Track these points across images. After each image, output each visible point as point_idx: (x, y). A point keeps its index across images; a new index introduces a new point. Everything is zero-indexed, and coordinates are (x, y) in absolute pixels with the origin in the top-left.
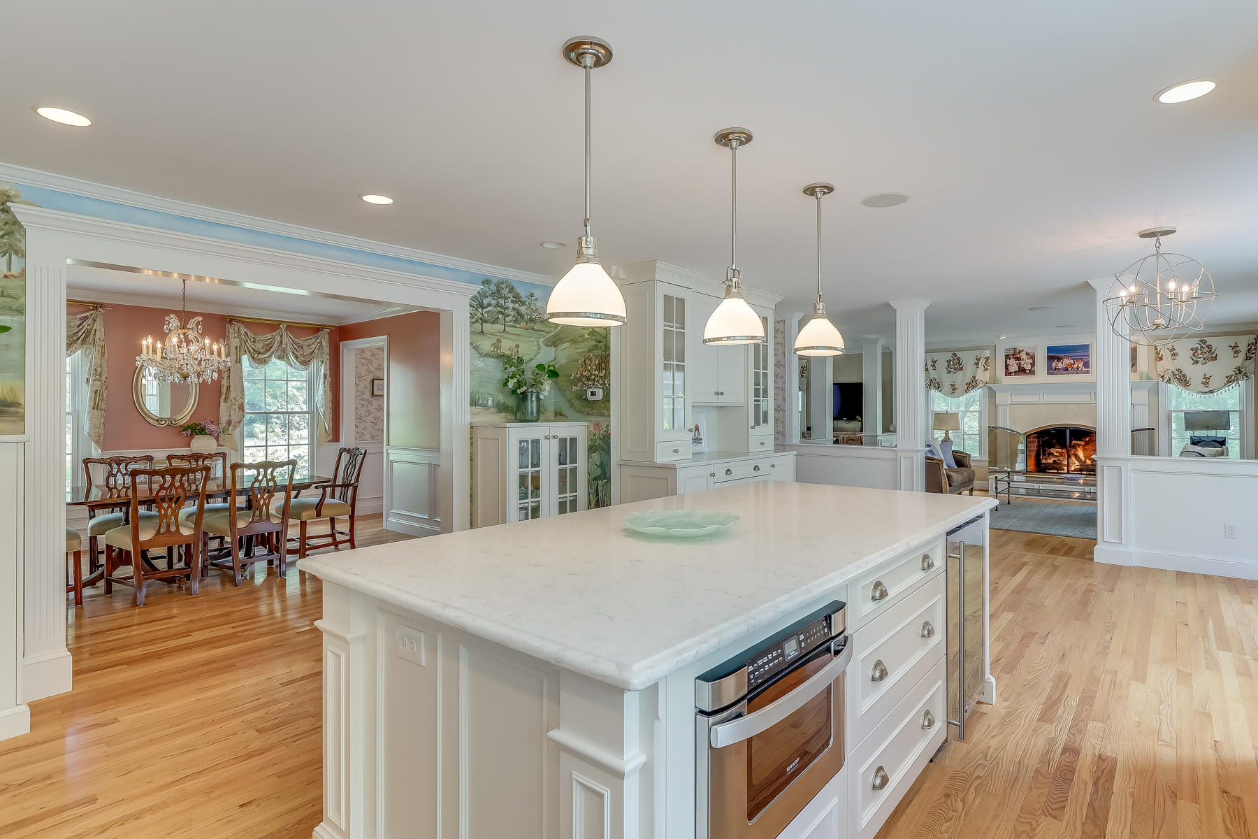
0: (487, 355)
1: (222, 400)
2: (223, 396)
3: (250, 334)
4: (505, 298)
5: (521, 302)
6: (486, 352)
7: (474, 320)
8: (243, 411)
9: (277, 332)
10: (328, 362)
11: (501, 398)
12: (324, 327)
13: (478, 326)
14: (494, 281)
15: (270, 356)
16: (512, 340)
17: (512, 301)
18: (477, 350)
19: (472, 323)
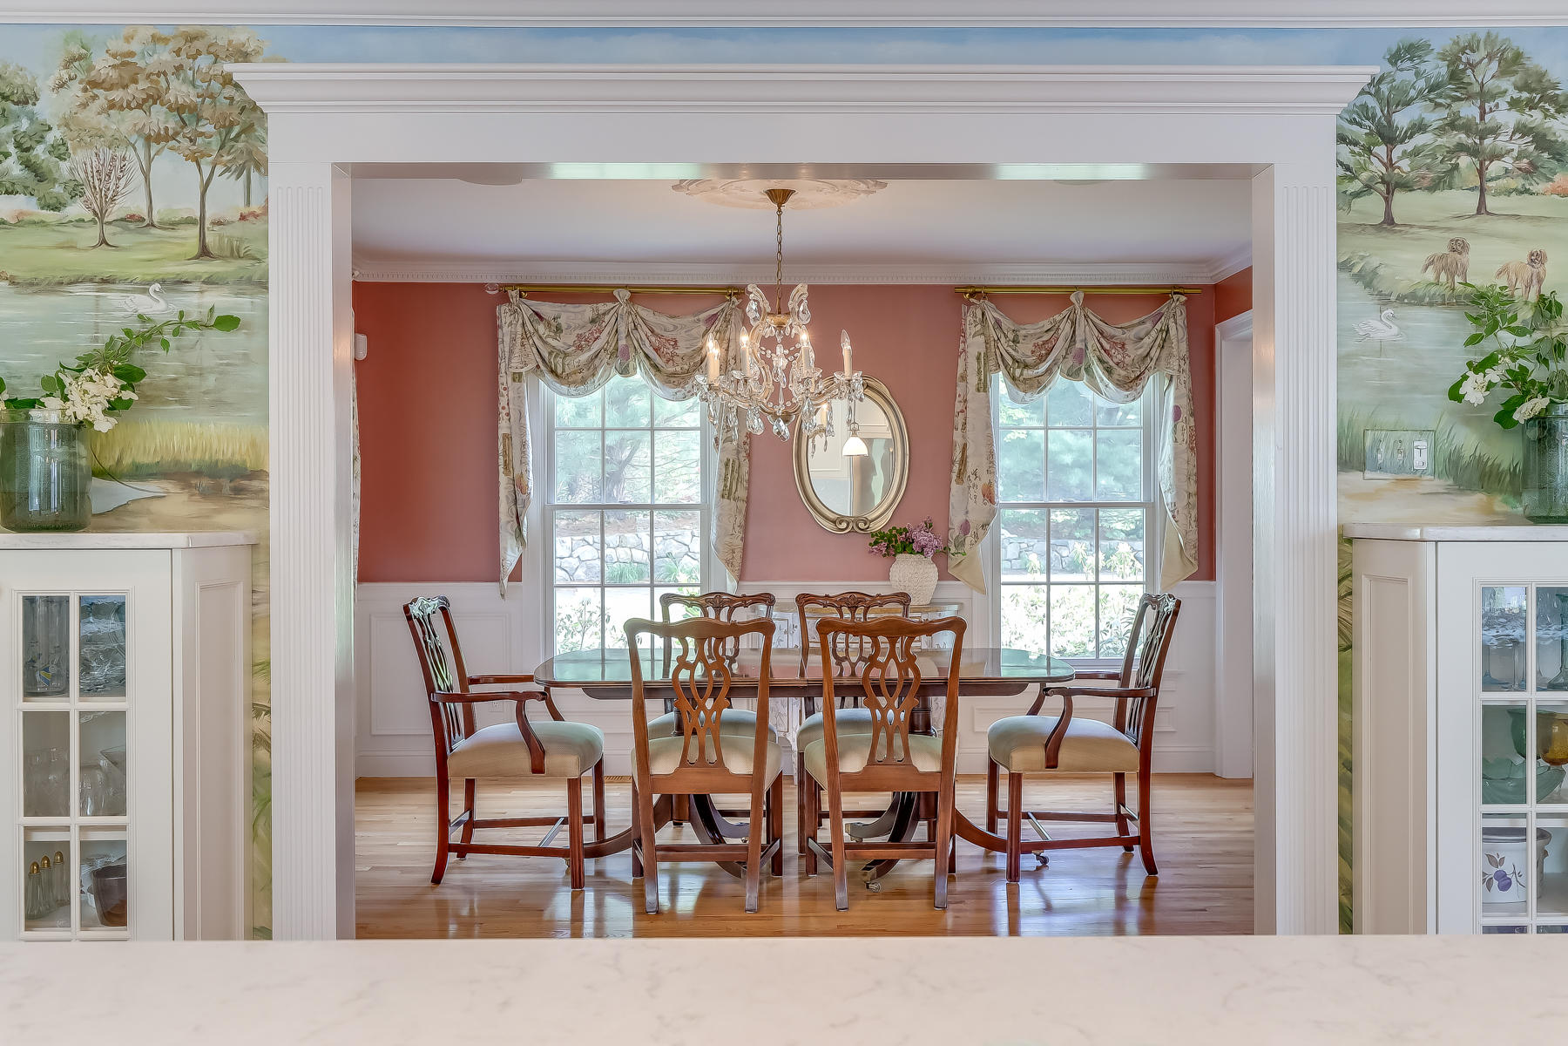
0: (1413, 299)
1: (954, 476)
2: (956, 468)
3: (1007, 324)
4: (1485, 96)
5: (1553, 100)
6: (1403, 288)
7: (1356, 186)
8: (992, 501)
9: (1064, 312)
10: (1185, 377)
11: (1468, 442)
12: (1177, 289)
13: (1372, 206)
14: (1440, 44)
15: (1049, 371)
16: (1514, 239)
17: (1514, 104)
18: (1368, 285)
19: (1346, 200)
